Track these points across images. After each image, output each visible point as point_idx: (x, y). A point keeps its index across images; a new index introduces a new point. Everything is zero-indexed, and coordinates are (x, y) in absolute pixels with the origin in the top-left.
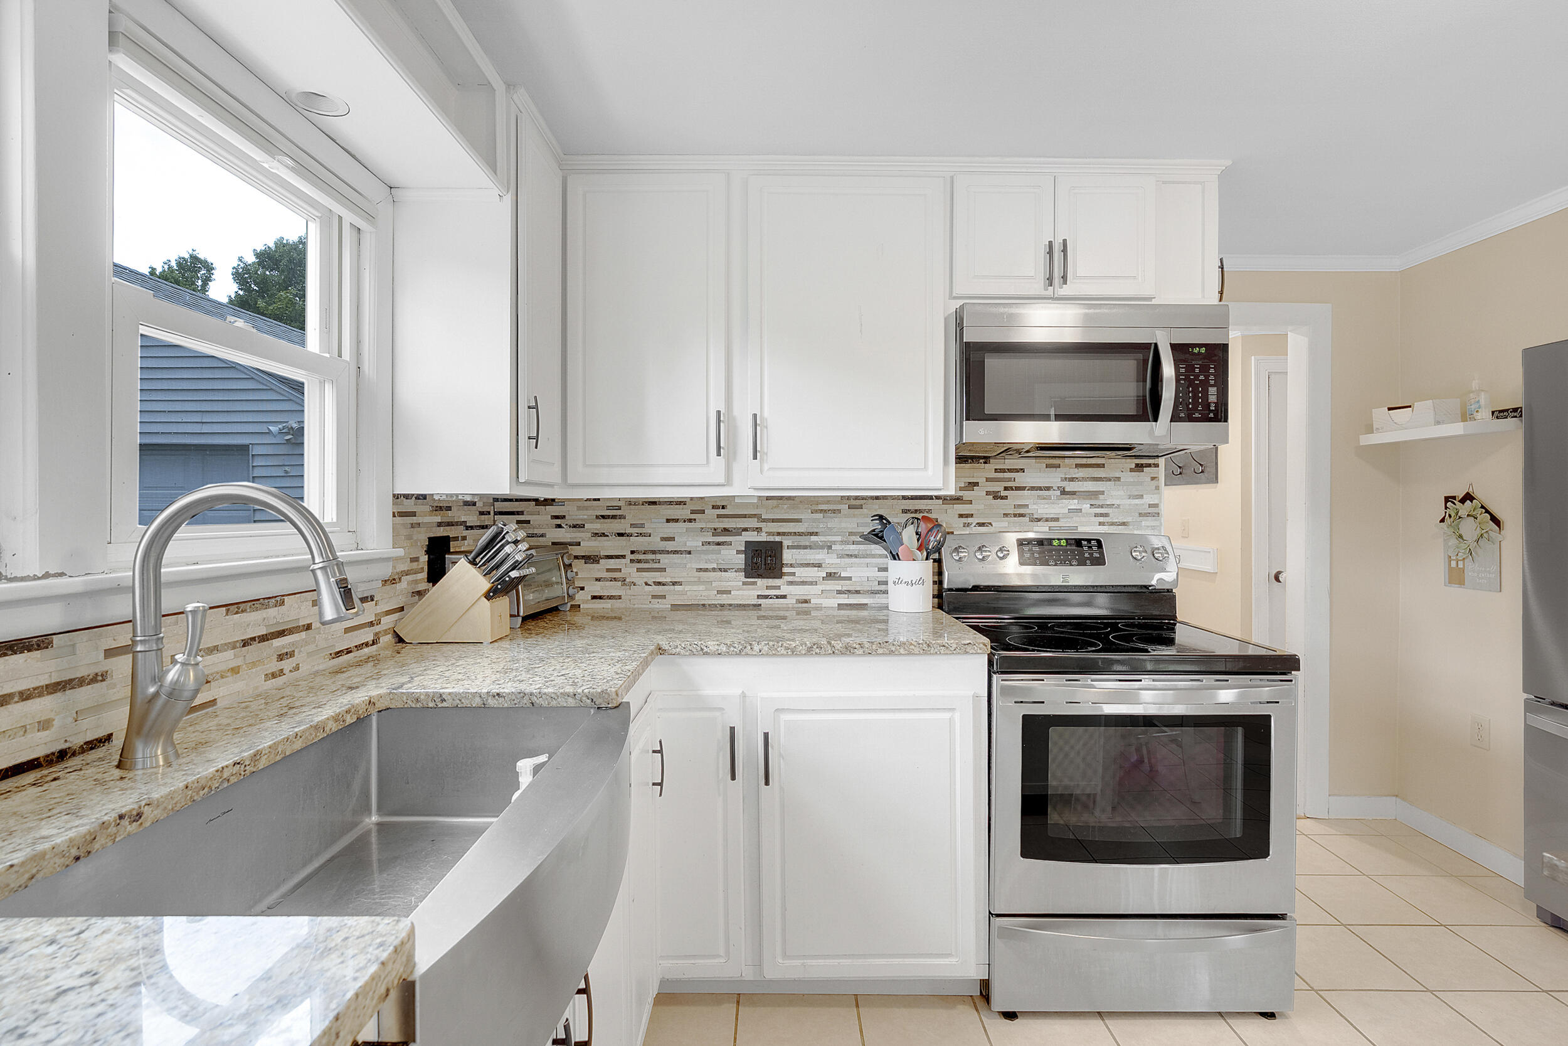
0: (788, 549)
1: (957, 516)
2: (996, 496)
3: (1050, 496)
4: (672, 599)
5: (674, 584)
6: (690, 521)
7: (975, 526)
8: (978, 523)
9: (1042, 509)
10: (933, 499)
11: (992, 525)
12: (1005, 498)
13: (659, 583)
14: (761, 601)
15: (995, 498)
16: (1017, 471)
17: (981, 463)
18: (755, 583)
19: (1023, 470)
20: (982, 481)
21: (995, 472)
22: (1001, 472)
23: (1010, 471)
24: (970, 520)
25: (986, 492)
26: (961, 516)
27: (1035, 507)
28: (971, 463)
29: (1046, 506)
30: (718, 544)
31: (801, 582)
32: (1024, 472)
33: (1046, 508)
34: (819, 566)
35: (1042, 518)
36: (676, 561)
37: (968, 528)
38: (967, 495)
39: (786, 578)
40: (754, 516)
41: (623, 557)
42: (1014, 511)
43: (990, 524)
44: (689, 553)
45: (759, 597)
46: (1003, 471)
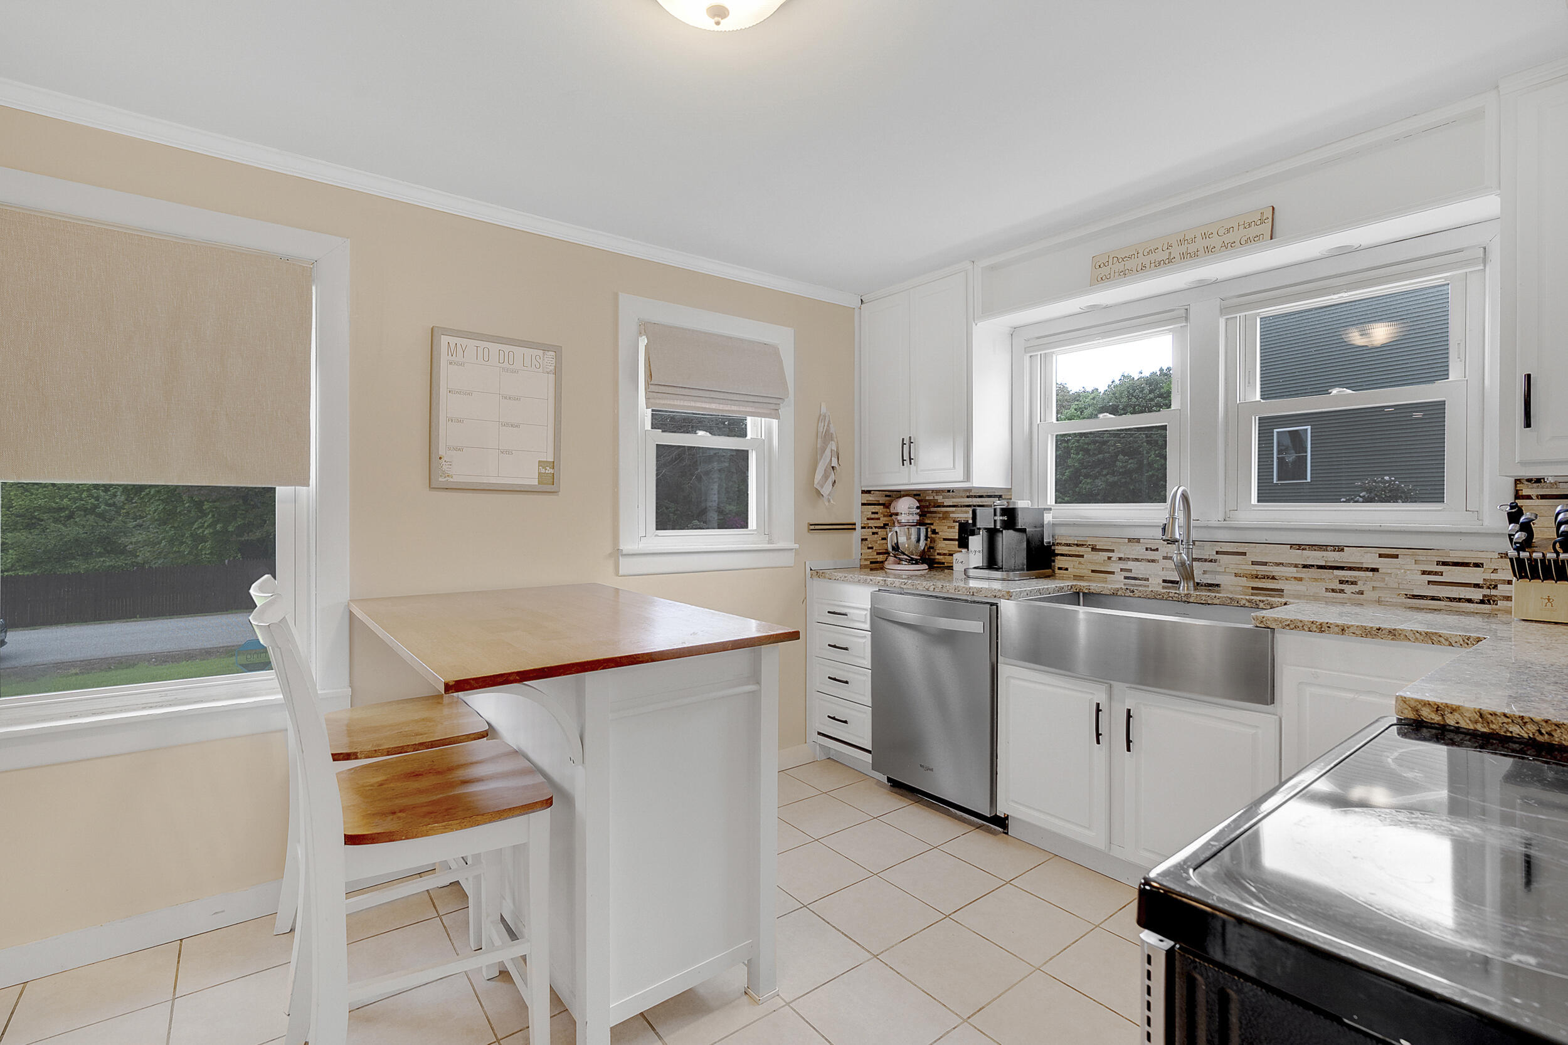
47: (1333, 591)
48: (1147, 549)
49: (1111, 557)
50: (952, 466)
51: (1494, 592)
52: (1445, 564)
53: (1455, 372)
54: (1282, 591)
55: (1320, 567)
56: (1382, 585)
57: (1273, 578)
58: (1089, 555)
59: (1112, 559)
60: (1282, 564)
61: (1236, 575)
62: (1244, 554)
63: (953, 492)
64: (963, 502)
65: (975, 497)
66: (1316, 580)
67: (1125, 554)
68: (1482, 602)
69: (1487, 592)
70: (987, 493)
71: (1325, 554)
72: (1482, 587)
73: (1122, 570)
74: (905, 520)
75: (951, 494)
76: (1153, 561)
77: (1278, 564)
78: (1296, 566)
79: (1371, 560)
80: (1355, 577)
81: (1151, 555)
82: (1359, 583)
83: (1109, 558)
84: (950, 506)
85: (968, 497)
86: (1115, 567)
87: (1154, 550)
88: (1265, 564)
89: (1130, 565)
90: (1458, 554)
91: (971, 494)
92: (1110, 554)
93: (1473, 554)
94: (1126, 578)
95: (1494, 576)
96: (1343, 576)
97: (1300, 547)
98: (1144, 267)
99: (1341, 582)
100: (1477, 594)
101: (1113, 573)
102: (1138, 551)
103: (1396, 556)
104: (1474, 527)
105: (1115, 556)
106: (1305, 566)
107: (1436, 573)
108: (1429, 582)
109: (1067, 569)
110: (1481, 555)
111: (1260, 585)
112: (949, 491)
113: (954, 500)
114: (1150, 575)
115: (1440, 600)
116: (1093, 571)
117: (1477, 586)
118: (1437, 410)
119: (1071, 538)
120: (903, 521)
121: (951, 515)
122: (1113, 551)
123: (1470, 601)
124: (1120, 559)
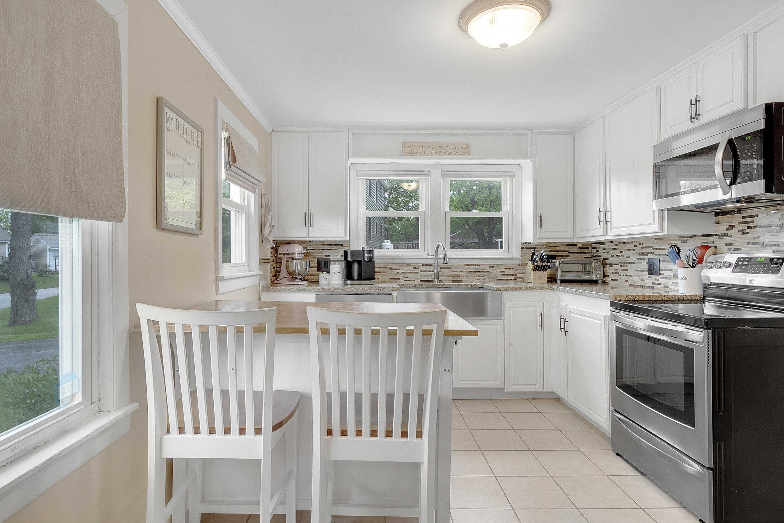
0: (662, 262)
1: (725, 245)
2: (744, 233)
3: (773, 230)
4: (631, 282)
5: (630, 276)
6: (633, 250)
7: (733, 250)
8: (734, 249)
9: (768, 239)
10: (714, 236)
11: (741, 250)
12: (748, 233)
13: (626, 275)
14: (654, 285)
15: (743, 234)
16: (754, 216)
17: (735, 214)
18: (651, 277)
19: (757, 216)
20: (736, 224)
21: (743, 218)
22: (745, 218)
23: (750, 217)
24: (730, 247)
25: (738, 230)
26: (726, 245)
27: (764, 238)
28: (731, 214)
29: (771, 237)
30: (641, 259)
31: (666, 278)
32: (757, 217)
33: (771, 238)
34: (671, 270)
35: (768, 245)
36: (631, 266)
37: (730, 252)
38: (729, 232)
39: (661, 276)
40: (650, 247)
41: (618, 264)
42: (753, 241)
43: (740, 249)
44: (634, 263)
45: (653, 283)
46: (746, 217)
47: (477, 280)
48: (414, 268)
49: (399, 272)
50: (337, 229)
51: (516, 277)
52: (506, 269)
53: (503, 209)
54: (462, 281)
55: (474, 272)
56: (490, 276)
57: (459, 277)
58: (389, 272)
59: (399, 273)
60: (462, 271)
61: (447, 276)
62: (450, 268)
63: (313, 242)
64: (321, 248)
65: (327, 245)
66: (472, 276)
67: (405, 270)
68: (514, 280)
69: (515, 276)
70: (334, 243)
71: (475, 267)
72: (514, 275)
73: (403, 277)
74: (298, 257)
75: (312, 243)
76: (417, 273)
77: (461, 271)
78: (466, 272)
79: (487, 268)
80: (483, 274)
81: (416, 270)
82: (484, 276)
83: (398, 272)
84: (311, 250)
85: (322, 245)
86: (401, 276)
87: (417, 268)
88: (457, 271)
89: (407, 275)
90: (509, 265)
91: (324, 243)
92: (398, 271)
93: (512, 265)
94: (405, 281)
95: (516, 272)
96: (480, 274)
97: (468, 265)
98: (425, 153)
99: (479, 276)
100: (513, 278)
101: (399, 279)
102: (410, 269)
103: (494, 267)
104: (511, 257)
105: (400, 271)
106: (469, 272)
107: (504, 272)
108: (502, 275)
109: (378, 279)
110: (514, 265)
111: (455, 280)
112: (310, 242)
113: (314, 246)
114: (415, 279)
115: (504, 280)
116: (390, 279)
117: (513, 275)
118: (501, 219)
119: (380, 264)
120: (297, 257)
121: (312, 254)
122: (399, 269)
123: (511, 280)
124: (403, 273)
